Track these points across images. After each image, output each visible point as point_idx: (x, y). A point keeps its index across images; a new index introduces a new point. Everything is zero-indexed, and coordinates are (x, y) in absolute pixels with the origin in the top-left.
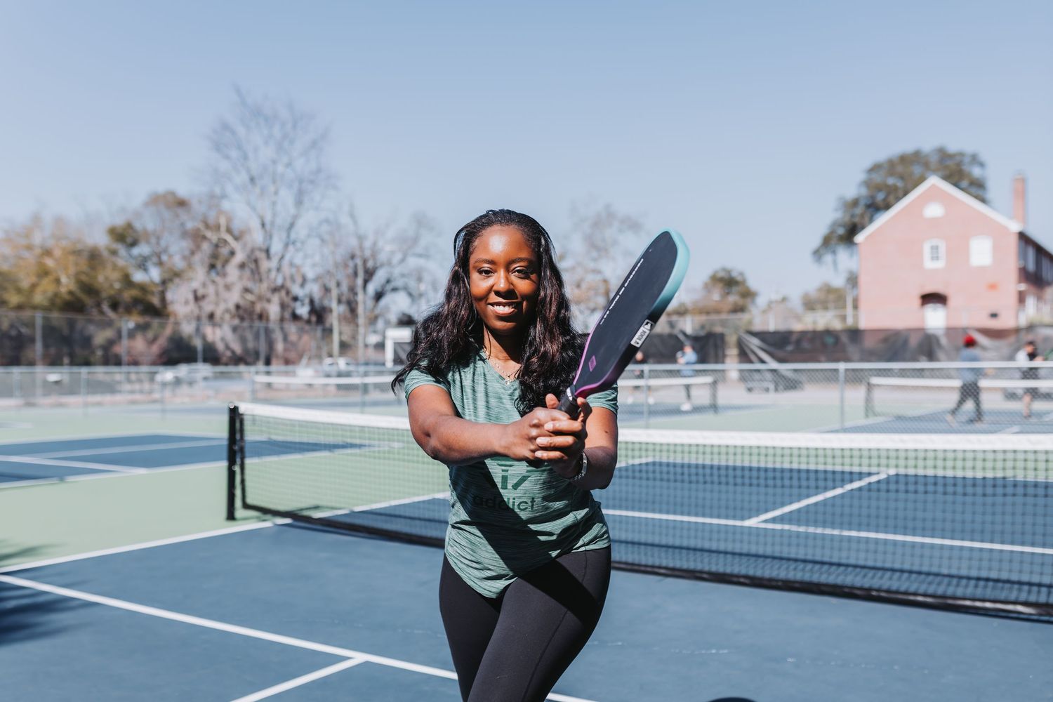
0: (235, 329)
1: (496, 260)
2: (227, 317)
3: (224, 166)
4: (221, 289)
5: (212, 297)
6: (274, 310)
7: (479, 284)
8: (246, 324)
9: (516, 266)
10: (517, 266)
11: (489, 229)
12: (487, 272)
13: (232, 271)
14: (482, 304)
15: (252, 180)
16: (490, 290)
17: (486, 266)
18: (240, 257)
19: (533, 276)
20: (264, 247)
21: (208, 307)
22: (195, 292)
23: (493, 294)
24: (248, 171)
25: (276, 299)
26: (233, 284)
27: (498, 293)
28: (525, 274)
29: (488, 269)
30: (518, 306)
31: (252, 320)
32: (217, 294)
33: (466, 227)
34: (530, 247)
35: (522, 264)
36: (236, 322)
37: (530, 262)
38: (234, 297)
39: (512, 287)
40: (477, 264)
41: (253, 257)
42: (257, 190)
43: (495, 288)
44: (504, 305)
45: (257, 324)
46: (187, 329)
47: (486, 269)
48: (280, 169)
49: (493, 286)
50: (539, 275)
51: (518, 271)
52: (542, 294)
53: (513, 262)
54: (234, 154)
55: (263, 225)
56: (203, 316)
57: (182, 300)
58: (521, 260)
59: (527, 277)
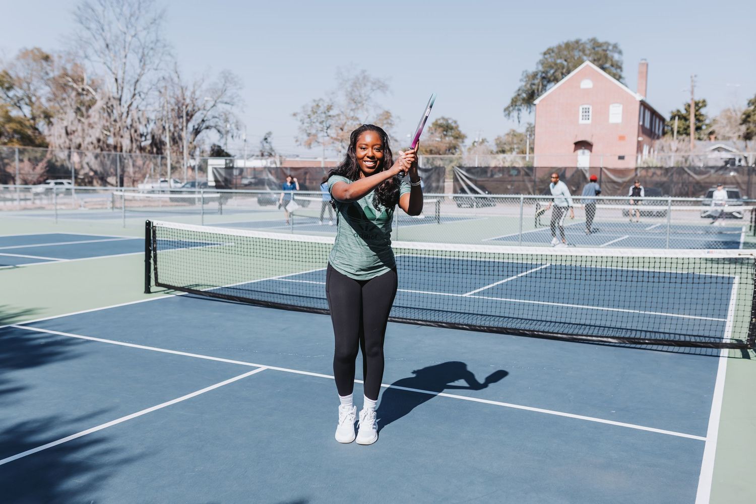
0: (96, 157)
1: (368, 144)
2: (91, 147)
3: (86, 34)
4: (86, 127)
5: (80, 133)
6: (126, 143)
8: (105, 153)
10: (376, 147)
11: (366, 132)
12: (364, 149)
13: (95, 113)
14: (361, 161)
15: (107, 46)
16: (365, 155)
17: (364, 146)
18: (100, 104)
19: (382, 151)
20: (118, 96)
21: (77, 140)
22: (66, 128)
23: (366, 157)
24: (105, 40)
25: (127, 135)
26: (95, 123)
27: (368, 157)
28: (379, 150)
30: (375, 162)
31: (109, 150)
32: (83, 130)
34: (381, 140)
35: (378, 146)
36: (98, 151)
37: (381, 145)
38: (96, 133)
39: (374, 155)
40: (360, 145)
41: (109, 105)
42: (112, 55)
43: (367, 155)
44: (370, 162)
45: (113, 152)
46: (62, 155)
48: (129, 38)
50: (384, 151)
51: (376, 149)
52: (386, 159)
53: (375, 145)
54: (93, 26)
55: (116, 80)
56: (73, 146)
57: (56, 134)
58: (377, 144)
59: (380, 151)
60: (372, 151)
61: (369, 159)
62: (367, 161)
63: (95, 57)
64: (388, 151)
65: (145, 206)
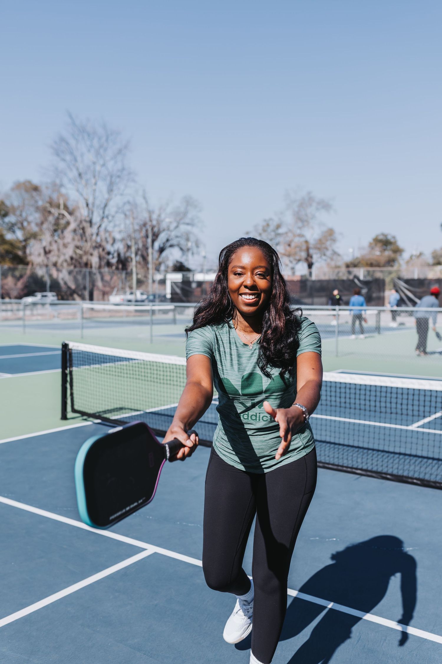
0: (70, 273)
1: (246, 266)
2: (65, 264)
3: (62, 165)
4: (61, 247)
5: (55, 252)
6: (95, 260)
7: (235, 281)
8: (77, 269)
9: (258, 271)
11: (242, 248)
13: (68, 234)
14: (236, 294)
15: (80, 175)
16: (241, 284)
17: (239, 270)
18: (73, 226)
19: (269, 277)
20: (88, 219)
21: (53, 258)
22: (44, 248)
23: (243, 287)
24: (77, 169)
25: (96, 253)
26: (68, 243)
27: (246, 287)
28: (263, 276)
29: (241, 273)
30: (258, 296)
31: (81, 267)
32: (59, 250)
33: (227, 247)
34: (266, 260)
35: (262, 270)
36: (72, 267)
37: (267, 269)
38: (69, 252)
39: (255, 283)
40: (233, 269)
41: (81, 226)
42: (83, 182)
43: (244, 284)
44: (250, 294)
45: (84, 270)
46: (40, 272)
47: (239, 272)
48: (98, 168)
49: (243, 282)
50: (272, 277)
51: (259, 274)
53: (256, 268)
54: (68, 158)
55: (87, 205)
56: (50, 264)
57: (36, 253)
58: (261, 267)
59: (265, 278)
60: (252, 278)
61: (247, 291)
62: (245, 294)
63: (69, 186)
64: (278, 277)
65: (111, 317)
